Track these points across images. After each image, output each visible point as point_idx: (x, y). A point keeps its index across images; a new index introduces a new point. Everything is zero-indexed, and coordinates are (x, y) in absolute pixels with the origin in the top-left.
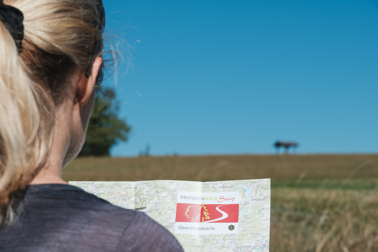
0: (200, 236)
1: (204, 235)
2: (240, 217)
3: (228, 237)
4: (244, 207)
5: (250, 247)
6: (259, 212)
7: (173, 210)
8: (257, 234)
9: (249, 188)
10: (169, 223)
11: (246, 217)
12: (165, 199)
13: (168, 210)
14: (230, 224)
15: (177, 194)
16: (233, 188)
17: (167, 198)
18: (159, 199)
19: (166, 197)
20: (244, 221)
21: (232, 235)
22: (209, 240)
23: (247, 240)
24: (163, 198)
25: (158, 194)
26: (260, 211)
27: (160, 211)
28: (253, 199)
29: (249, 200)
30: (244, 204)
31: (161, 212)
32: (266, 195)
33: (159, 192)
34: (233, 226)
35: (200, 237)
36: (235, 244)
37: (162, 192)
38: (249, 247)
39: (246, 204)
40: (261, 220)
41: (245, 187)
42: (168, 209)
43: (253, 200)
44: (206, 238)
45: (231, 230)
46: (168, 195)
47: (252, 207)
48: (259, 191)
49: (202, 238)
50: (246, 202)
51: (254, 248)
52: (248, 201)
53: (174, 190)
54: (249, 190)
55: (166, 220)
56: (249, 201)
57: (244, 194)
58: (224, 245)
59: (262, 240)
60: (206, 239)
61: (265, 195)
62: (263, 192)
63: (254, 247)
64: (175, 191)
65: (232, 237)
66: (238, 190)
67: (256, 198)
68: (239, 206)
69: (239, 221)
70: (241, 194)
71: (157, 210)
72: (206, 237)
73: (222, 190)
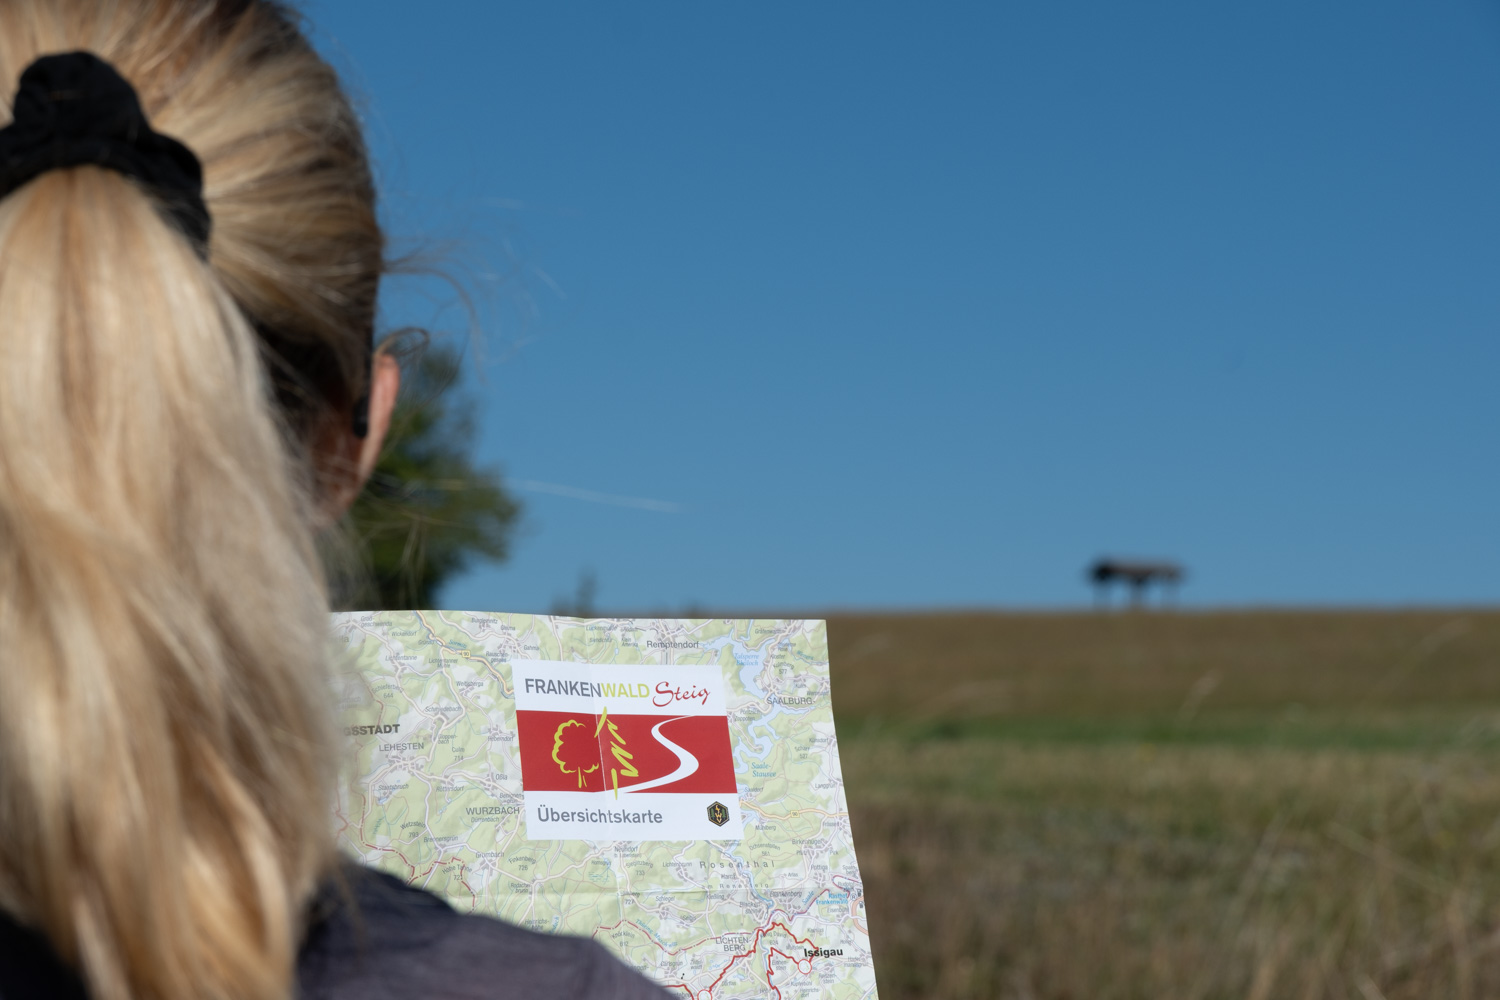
0: (617, 849)
1: (629, 842)
2: (741, 771)
3: (713, 852)
4: (746, 730)
5: (798, 894)
6: (802, 752)
7: (507, 739)
8: (810, 842)
9: (752, 653)
10: (502, 796)
11: (760, 771)
12: (469, 695)
13: (490, 739)
14: (711, 798)
15: (509, 673)
16: (699, 651)
17: (477, 689)
18: (448, 694)
19: (474, 684)
20: (756, 790)
21: (727, 843)
22: (652, 866)
23: (782, 866)
24: (461, 687)
25: (442, 672)
26: (806, 749)
27: (457, 742)
28: (773, 697)
29: (757, 700)
30: (744, 716)
31: (462, 750)
32: (815, 686)
33: (443, 663)
34: (721, 807)
35: (618, 853)
36: (744, 880)
37: (455, 661)
38: (795, 894)
39: (751, 716)
40: (813, 783)
41: (739, 649)
42: (488, 734)
43: (772, 703)
44: (636, 856)
45: (720, 824)
46: (479, 673)
47: (774, 733)
48: (788, 668)
49: (624, 856)
50: (748, 707)
51: (813, 898)
52: (757, 706)
53: (496, 655)
54: (753, 660)
55: (487, 783)
56: (758, 704)
57: (737, 675)
58: (710, 887)
59: (835, 865)
60: (638, 859)
61: (810, 683)
62: (803, 673)
63: (812, 894)
64: (502, 660)
65: (730, 852)
66: (716, 659)
67: (783, 696)
68: (730, 724)
69: (738, 786)
70: (729, 675)
71: (445, 739)
72: (636, 852)
73: (658, 654)
